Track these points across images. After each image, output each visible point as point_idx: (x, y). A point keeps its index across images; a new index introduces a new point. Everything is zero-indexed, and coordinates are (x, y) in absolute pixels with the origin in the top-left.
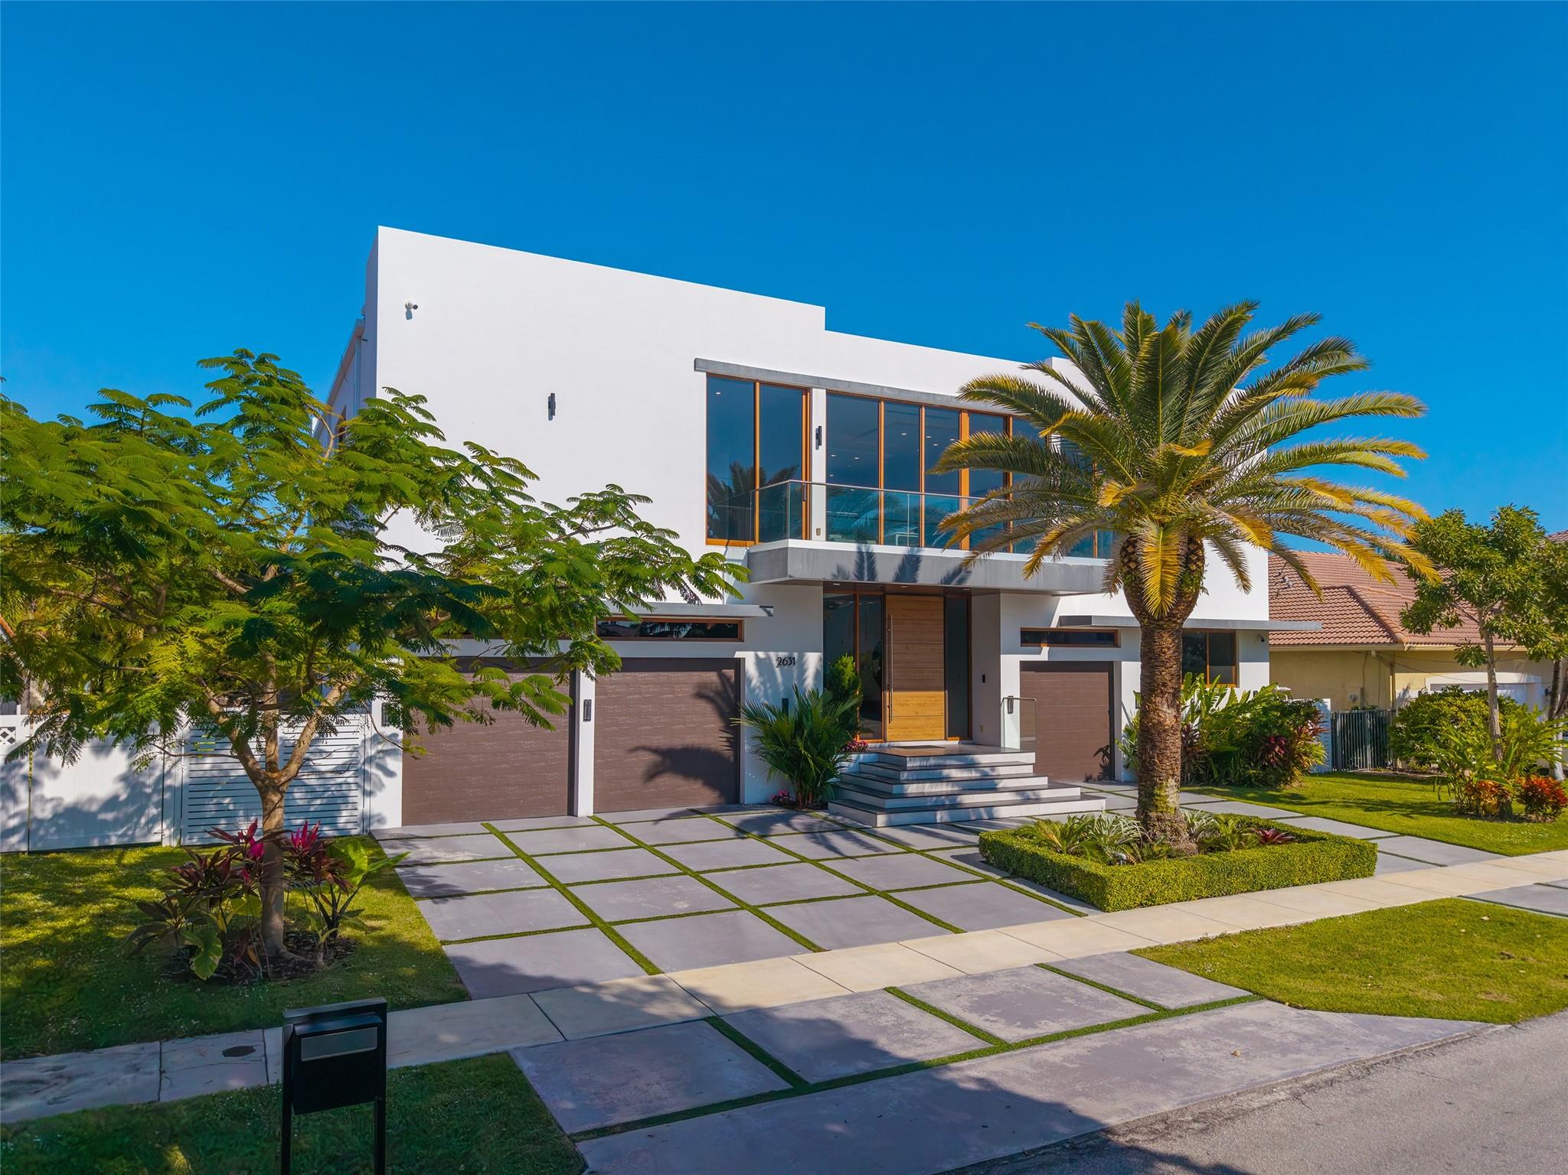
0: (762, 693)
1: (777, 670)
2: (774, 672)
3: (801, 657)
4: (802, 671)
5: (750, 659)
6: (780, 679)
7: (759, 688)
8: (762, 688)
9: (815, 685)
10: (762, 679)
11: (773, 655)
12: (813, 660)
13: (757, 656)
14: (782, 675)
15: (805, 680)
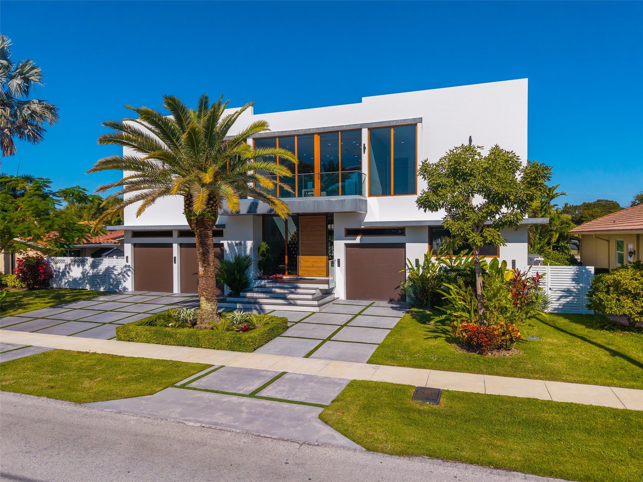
0: (230, 256)
1: (236, 247)
2: (235, 249)
3: (245, 242)
4: (245, 248)
5: (225, 243)
6: (237, 251)
7: (229, 254)
8: (231, 254)
9: (250, 253)
10: (230, 251)
11: (234, 242)
12: (249, 244)
13: (228, 242)
14: (238, 250)
15: (246, 251)
